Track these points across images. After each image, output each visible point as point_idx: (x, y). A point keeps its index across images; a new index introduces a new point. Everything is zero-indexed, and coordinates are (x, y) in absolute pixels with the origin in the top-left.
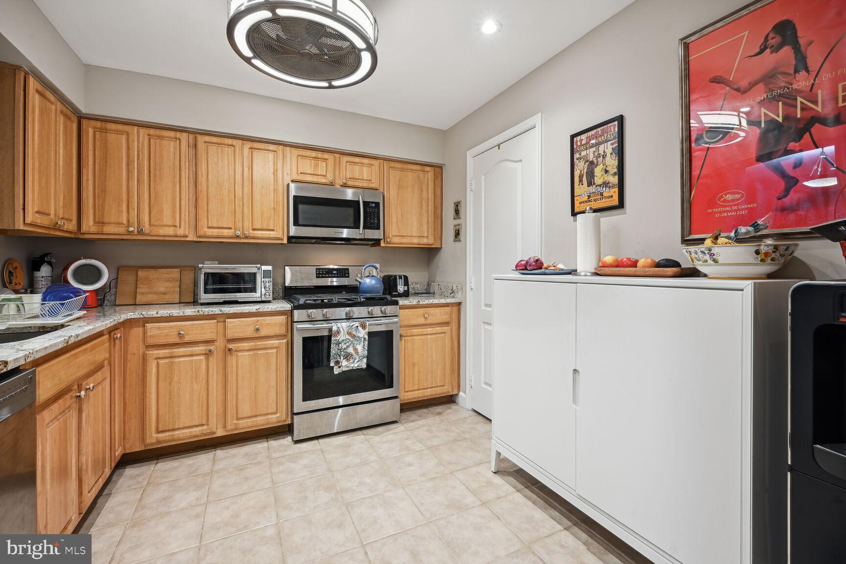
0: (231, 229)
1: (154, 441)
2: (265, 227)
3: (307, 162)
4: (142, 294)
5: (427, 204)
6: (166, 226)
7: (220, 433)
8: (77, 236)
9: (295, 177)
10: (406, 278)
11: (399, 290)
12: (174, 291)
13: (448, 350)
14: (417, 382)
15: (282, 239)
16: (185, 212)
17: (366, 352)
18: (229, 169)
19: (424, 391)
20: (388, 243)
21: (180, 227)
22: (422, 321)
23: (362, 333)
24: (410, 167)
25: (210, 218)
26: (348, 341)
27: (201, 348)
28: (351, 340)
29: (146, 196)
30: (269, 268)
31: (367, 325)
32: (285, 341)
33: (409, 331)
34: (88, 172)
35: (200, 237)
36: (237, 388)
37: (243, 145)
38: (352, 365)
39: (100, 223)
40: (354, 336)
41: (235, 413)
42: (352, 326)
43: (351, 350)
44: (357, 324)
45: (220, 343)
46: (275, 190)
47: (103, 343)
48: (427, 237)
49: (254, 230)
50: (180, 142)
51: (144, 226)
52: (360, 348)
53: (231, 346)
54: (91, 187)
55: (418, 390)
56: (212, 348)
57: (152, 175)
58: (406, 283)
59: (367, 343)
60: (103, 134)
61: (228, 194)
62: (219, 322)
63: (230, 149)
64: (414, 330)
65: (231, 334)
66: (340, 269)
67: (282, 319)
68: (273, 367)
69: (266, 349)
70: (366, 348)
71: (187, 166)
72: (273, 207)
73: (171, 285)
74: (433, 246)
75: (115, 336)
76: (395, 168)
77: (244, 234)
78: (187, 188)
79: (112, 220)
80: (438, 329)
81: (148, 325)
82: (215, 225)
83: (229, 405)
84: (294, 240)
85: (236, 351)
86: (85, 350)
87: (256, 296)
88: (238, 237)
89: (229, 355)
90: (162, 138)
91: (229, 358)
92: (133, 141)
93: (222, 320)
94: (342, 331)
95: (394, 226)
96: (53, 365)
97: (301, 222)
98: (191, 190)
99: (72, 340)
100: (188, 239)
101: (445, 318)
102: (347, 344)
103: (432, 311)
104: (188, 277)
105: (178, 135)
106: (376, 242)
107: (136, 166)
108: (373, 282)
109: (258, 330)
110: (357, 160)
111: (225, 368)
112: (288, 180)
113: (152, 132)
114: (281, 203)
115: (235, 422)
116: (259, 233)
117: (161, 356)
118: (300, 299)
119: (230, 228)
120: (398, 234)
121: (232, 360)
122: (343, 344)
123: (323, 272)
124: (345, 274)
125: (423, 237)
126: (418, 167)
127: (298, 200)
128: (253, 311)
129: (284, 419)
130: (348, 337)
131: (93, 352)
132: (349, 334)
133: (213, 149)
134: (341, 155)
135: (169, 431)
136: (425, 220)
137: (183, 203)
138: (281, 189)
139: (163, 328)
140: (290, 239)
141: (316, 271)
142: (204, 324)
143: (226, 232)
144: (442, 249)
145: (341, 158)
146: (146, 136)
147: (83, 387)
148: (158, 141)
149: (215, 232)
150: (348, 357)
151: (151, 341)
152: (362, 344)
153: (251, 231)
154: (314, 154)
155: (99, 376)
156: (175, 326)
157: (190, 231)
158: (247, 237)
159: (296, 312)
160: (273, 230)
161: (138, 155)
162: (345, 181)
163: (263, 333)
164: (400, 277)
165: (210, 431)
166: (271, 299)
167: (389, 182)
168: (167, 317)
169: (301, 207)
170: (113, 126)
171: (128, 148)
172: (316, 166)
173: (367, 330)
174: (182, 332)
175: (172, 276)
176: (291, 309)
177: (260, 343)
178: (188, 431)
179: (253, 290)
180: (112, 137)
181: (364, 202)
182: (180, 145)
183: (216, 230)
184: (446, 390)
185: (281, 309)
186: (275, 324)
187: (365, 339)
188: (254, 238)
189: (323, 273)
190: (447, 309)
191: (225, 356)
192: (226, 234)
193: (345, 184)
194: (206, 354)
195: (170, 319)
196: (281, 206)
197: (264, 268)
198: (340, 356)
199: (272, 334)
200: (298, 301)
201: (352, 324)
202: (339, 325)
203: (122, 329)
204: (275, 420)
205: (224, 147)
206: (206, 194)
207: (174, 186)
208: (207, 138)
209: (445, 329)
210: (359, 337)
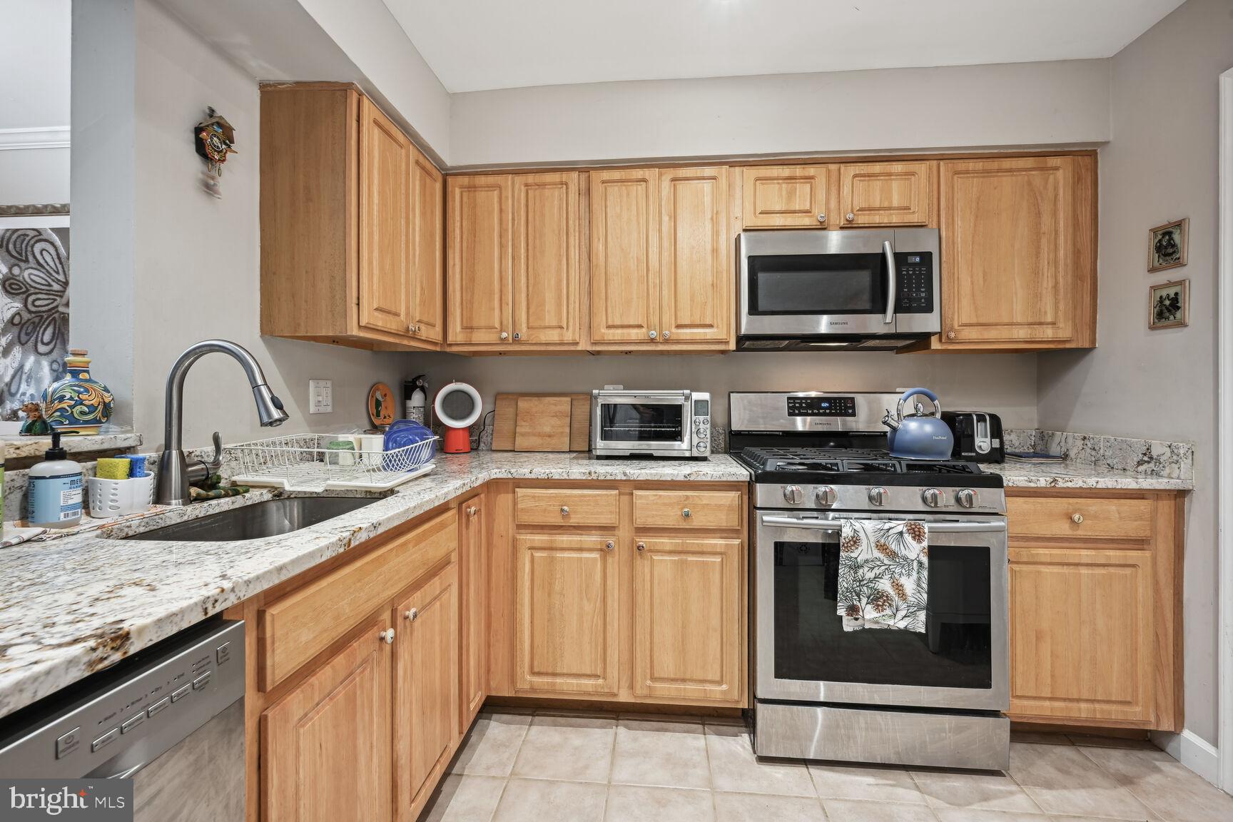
0: (643, 327)
1: (527, 687)
2: (698, 322)
3: (774, 188)
4: (523, 435)
5: (1052, 246)
6: (549, 327)
7: (624, 697)
8: (443, 350)
9: (750, 223)
10: (995, 420)
11: (980, 447)
12: (562, 433)
13: (1143, 613)
14: (1049, 681)
15: (727, 343)
16: (575, 302)
17: (925, 596)
18: (638, 223)
19: (1070, 705)
20: (950, 341)
21: (567, 328)
22: (1063, 529)
23: (915, 550)
24: (1007, 164)
25: (610, 310)
26: (878, 563)
27: (594, 538)
28: (886, 562)
29: (523, 282)
30: (705, 396)
31: (926, 530)
32: (737, 542)
33: (1024, 552)
34: (454, 253)
35: (595, 344)
36: (652, 622)
37: (661, 175)
38: (891, 622)
39: (469, 328)
40: (893, 555)
41: (649, 666)
42: (889, 529)
43: (885, 585)
44: (899, 526)
45: (624, 533)
46: (715, 251)
47: (442, 526)
48: (1053, 324)
49: (678, 326)
50: (567, 188)
51: (520, 330)
52: (909, 584)
53: (642, 541)
54: (458, 276)
55: (1051, 699)
56: (611, 541)
57: (530, 248)
58: (997, 431)
59: (925, 573)
60: (472, 194)
61: (637, 266)
62: (623, 494)
63: (639, 188)
64: (1041, 551)
65: (641, 519)
66: (835, 399)
67: (732, 497)
68: (715, 591)
69: (702, 553)
70: (925, 586)
71: (577, 229)
72: (711, 283)
73: (559, 423)
74: (1068, 346)
75: (469, 510)
76: (967, 172)
77: (664, 335)
78: (577, 264)
79: (483, 323)
80: (1114, 555)
81: (520, 492)
82: (618, 322)
83: (638, 649)
84: (747, 344)
85: (650, 551)
86: (405, 544)
87: (682, 447)
88: (652, 341)
89: (639, 557)
90: (542, 186)
91: (638, 563)
92: (507, 197)
93: (628, 491)
94: (864, 541)
95: (965, 302)
96: (320, 590)
97: (761, 307)
98: (582, 266)
99: (363, 537)
100: (579, 348)
101: (1133, 528)
102: (876, 571)
103: (1094, 506)
104: (582, 410)
105: (565, 176)
106: (921, 341)
107: (510, 237)
108: (928, 428)
109: (687, 515)
110: (877, 168)
111: (632, 579)
112: (737, 229)
113: (530, 178)
114: (725, 275)
115: (649, 682)
116: (686, 333)
117: (536, 545)
118: (767, 460)
119: (640, 326)
120: (974, 321)
121: (643, 567)
122: (866, 569)
123: (801, 404)
124: (847, 408)
125: (1041, 324)
126: (1029, 162)
127: (758, 264)
128: (678, 479)
129: (736, 698)
130: (877, 554)
131: (423, 545)
132: (882, 548)
133: (614, 190)
134: (842, 166)
135: (547, 674)
136: (1047, 283)
137: (572, 288)
138: (726, 247)
139: (539, 498)
140: (741, 339)
141: (788, 403)
142: (598, 495)
143: (634, 334)
144: (1095, 352)
145: (842, 171)
146: (523, 187)
147: (399, 614)
148: (537, 192)
149: (618, 334)
150: (878, 599)
151: (525, 519)
152: (915, 574)
153: (674, 330)
154: (786, 171)
155: (435, 585)
156: (556, 496)
157: (582, 333)
158: (667, 341)
159: (760, 488)
160: (711, 326)
161: (513, 219)
162: (850, 216)
163: (698, 521)
164: (981, 418)
165: (608, 691)
166: (707, 454)
167: (951, 209)
168: (544, 479)
169: (762, 277)
170: (481, 180)
171: (501, 210)
172: (791, 194)
173: (925, 544)
174: (566, 508)
175: (559, 408)
176: (748, 479)
177: (693, 542)
178: (574, 681)
179: (677, 436)
180: (481, 196)
181: (897, 256)
182: (567, 193)
183: (619, 331)
184: (1137, 715)
185: (730, 479)
186: (719, 507)
187: (920, 564)
188: (678, 342)
189: (801, 407)
190: (1143, 506)
191: (632, 558)
192: (634, 337)
193: (850, 221)
194: (601, 550)
195: (549, 483)
196: (725, 279)
197: (696, 396)
198: (858, 595)
199: (712, 525)
200: (764, 464)
201: (887, 526)
202: (857, 525)
203: (482, 496)
204: (718, 696)
205: (631, 185)
206: (603, 271)
207: (560, 261)
208: (606, 175)
209: (1133, 555)
210: (906, 559)
